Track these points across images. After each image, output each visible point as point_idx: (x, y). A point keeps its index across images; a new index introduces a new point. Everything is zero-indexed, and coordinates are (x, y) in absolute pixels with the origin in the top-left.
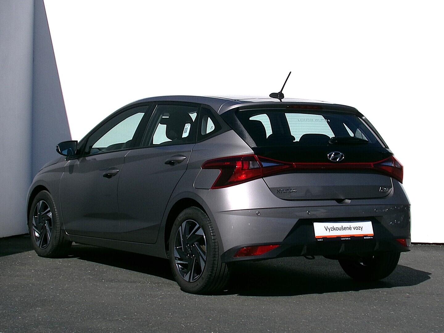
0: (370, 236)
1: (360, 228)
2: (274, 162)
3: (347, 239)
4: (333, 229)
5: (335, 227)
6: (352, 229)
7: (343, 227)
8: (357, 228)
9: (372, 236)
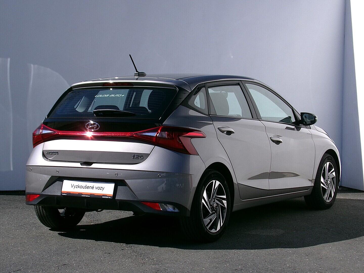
0: (108, 196)
1: (102, 189)
2: (51, 130)
3: (87, 196)
4: (77, 187)
5: (80, 185)
6: (95, 188)
7: (87, 186)
8: (99, 188)
9: (110, 196)
